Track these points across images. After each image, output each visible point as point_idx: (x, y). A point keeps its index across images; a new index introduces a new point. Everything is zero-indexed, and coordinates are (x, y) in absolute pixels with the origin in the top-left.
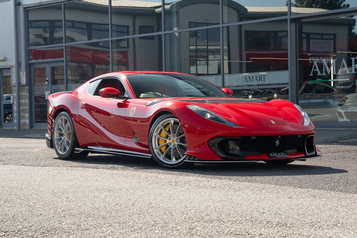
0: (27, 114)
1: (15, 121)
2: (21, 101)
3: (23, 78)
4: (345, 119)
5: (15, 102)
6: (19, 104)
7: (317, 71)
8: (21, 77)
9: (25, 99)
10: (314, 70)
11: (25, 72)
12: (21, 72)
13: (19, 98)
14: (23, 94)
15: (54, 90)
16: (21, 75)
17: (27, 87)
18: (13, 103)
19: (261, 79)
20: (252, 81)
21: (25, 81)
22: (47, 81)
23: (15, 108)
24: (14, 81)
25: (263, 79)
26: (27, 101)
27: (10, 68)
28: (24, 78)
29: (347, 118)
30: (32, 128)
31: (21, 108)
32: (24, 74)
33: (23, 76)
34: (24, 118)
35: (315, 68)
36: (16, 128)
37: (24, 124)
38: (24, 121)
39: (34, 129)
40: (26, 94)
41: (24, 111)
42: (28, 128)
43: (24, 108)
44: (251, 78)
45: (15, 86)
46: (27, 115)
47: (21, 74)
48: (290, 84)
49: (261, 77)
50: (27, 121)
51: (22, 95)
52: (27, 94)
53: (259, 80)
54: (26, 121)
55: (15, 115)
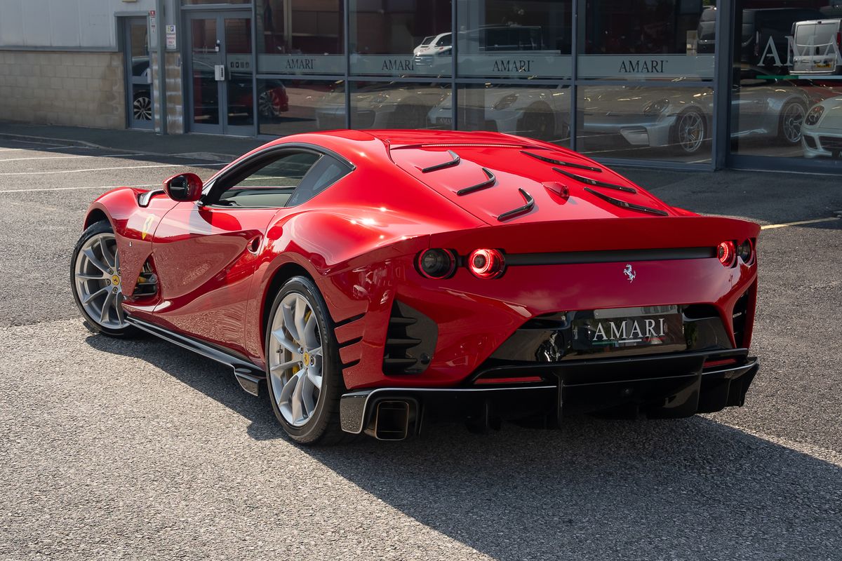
0: (179, 104)
1: (157, 117)
2: (167, 80)
3: (170, 38)
4: (821, 151)
5: (156, 82)
6: (164, 87)
7: (773, 57)
8: (167, 36)
9: (175, 77)
10: (768, 55)
11: (175, 26)
12: (167, 27)
13: (164, 74)
14: (171, 67)
15: (232, 63)
16: (167, 32)
17: (179, 55)
18: (152, 84)
19: (655, 67)
20: (636, 70)
21: (175, 43)
22: (218, 45)
23: (156, 93)
24: (153, 41)
25: (659, 68)
26: (179, 81)
27: (145, 17)
28: (173, 38)
29: (826, 149)
30: (191, 133)
31: (168, 93)
32: (173, 30)
33: (170, 34)
34: (173, 112)
35: (770, 51)
36: (157, 130)
37: (174, 124)
38: (174, 119)
39: (194, 135)
40: (176, 68)
41: (172, 99)
42: (181, 131)
43: (173, 93)
44: (634, 64)
45: (156, 52)
46: (179, 108)
47: (167, 29)
48: (716, 80)
49: (655, 64)
50: (180, 119)
51: (168, 70)
52: (180, 68)
53: (650, 70)
54: (177, 118)
55: (156, 105)
